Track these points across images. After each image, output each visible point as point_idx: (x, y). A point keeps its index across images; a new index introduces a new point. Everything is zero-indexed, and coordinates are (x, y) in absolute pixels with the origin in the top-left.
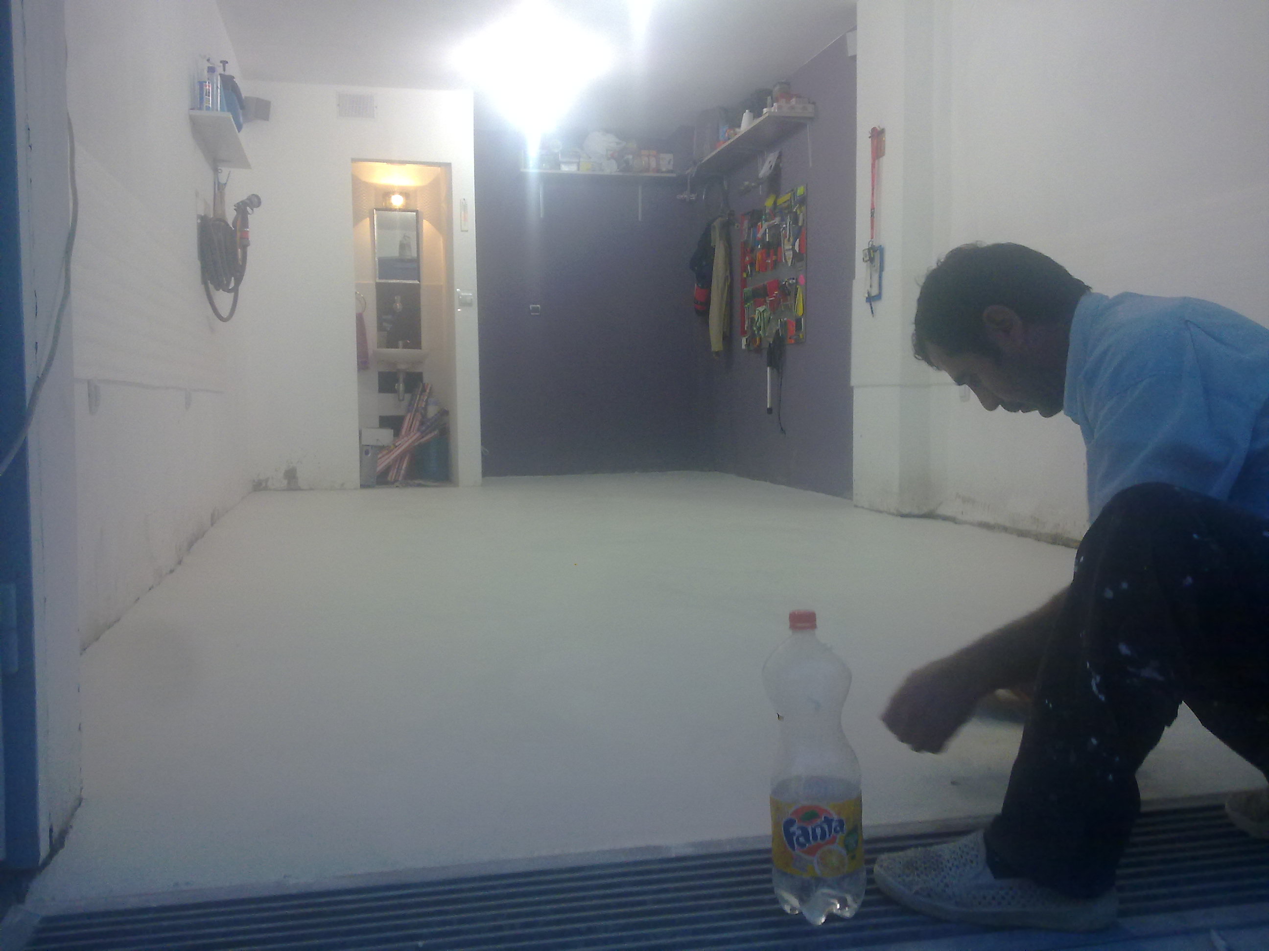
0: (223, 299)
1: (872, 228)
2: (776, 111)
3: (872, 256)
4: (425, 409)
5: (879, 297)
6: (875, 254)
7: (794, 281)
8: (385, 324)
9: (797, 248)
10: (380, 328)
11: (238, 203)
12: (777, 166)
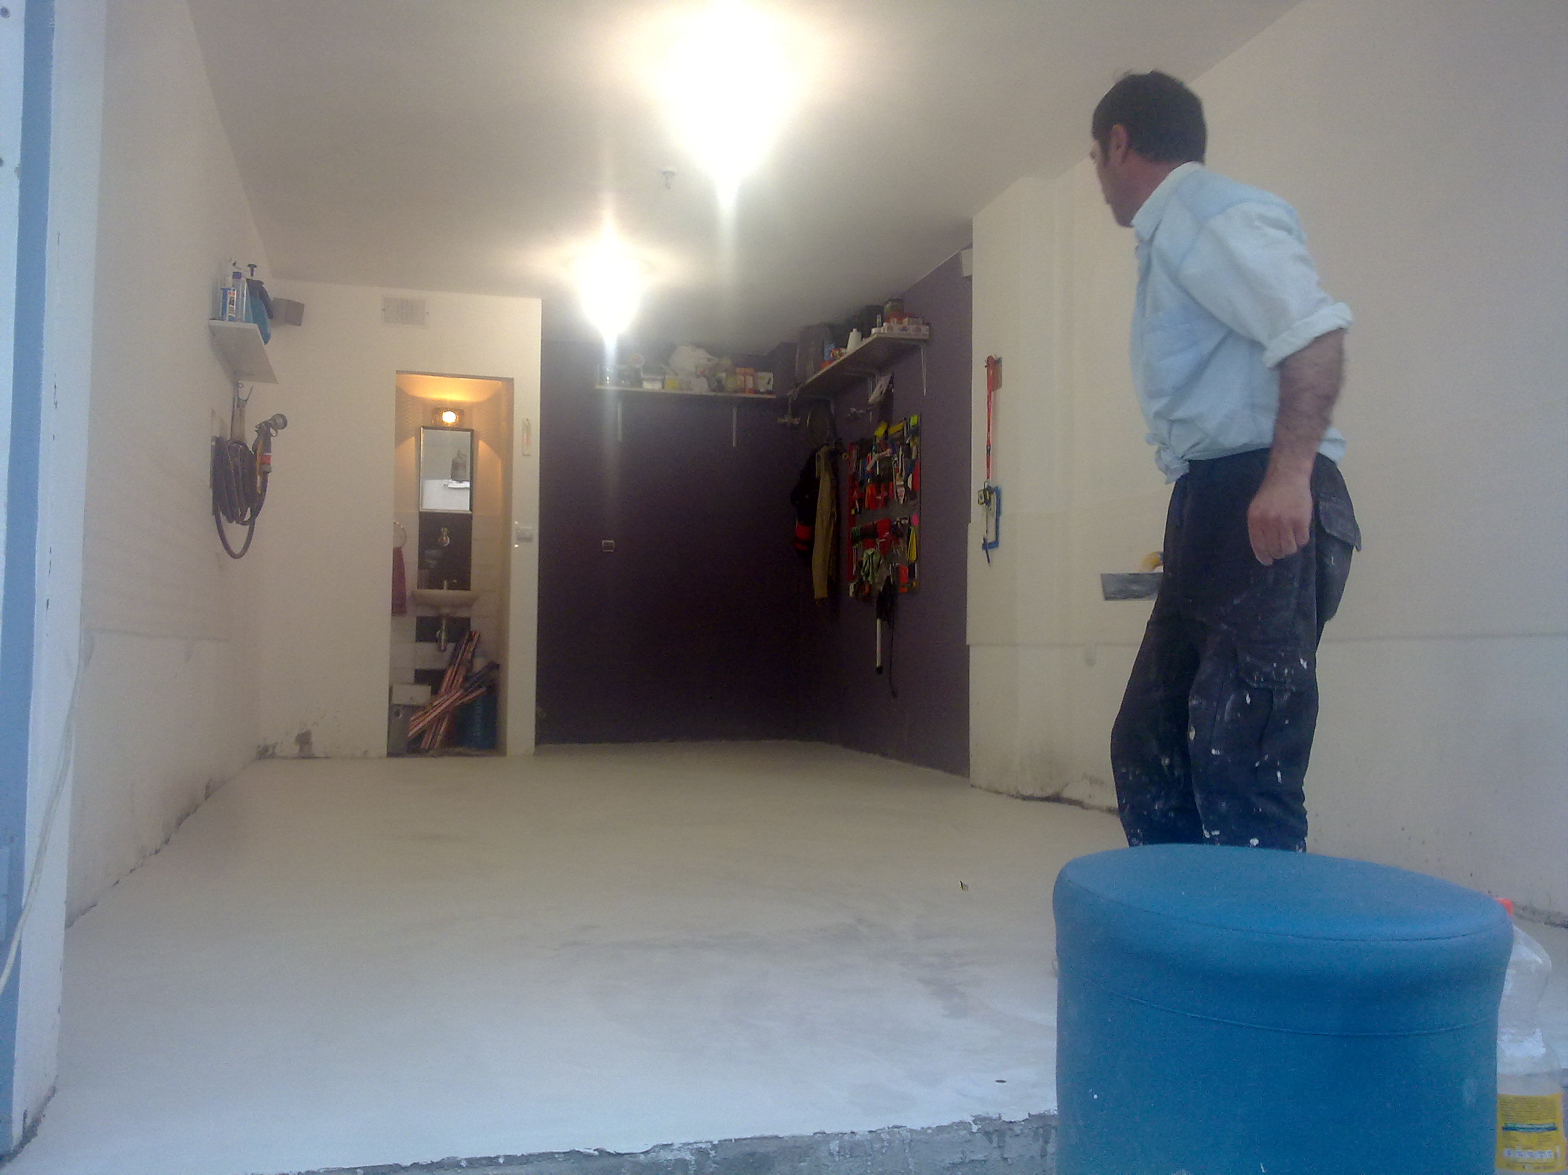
0: (236, 533)
1: (988, 466)
2: (886, 331)
3: (988, 498)
4: (471, 662)
5: (995, 544)
6: (991, 495)
7: (907, 521)
8: (427, 561)
9: (910, 485)
10: (422, 565)
11: (259, 425)
12: (888, 391)
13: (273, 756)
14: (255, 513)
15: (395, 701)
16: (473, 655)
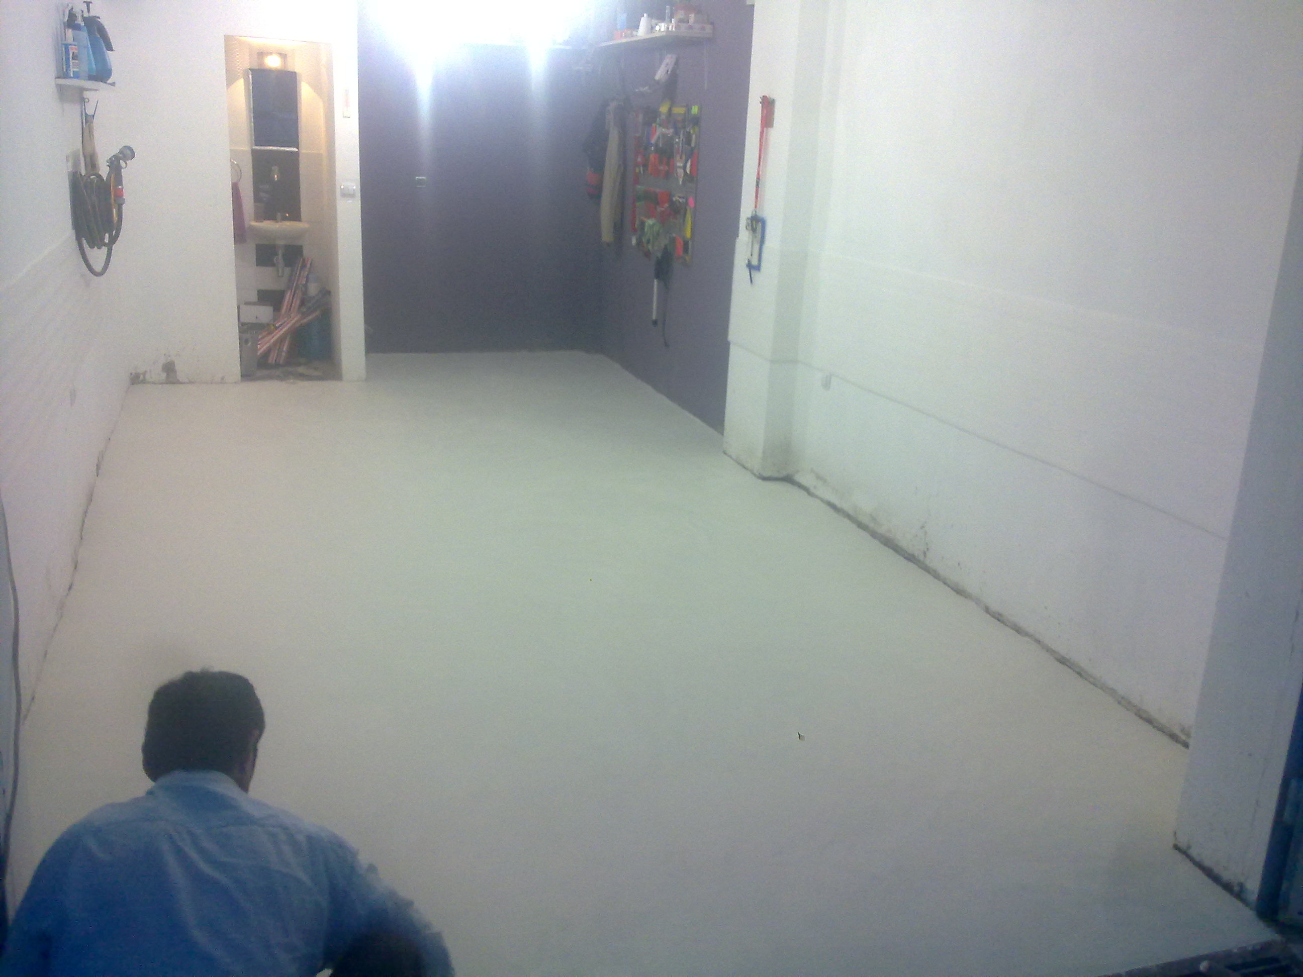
0: (97, 256)
1: (757, 197)
2: (674, 30)
3: (754, 227)
4: (306, 286)
5: (758, 268)
6: (757, 224)
7: (684, 200)
8: (262, 194)
9: (688, 171)
10: (257, 199)
11: (110, 159)
12: (674, 71)
13: (144, 382)
14: (113, 240)
15: (243, 320)
16: (307, 281)
